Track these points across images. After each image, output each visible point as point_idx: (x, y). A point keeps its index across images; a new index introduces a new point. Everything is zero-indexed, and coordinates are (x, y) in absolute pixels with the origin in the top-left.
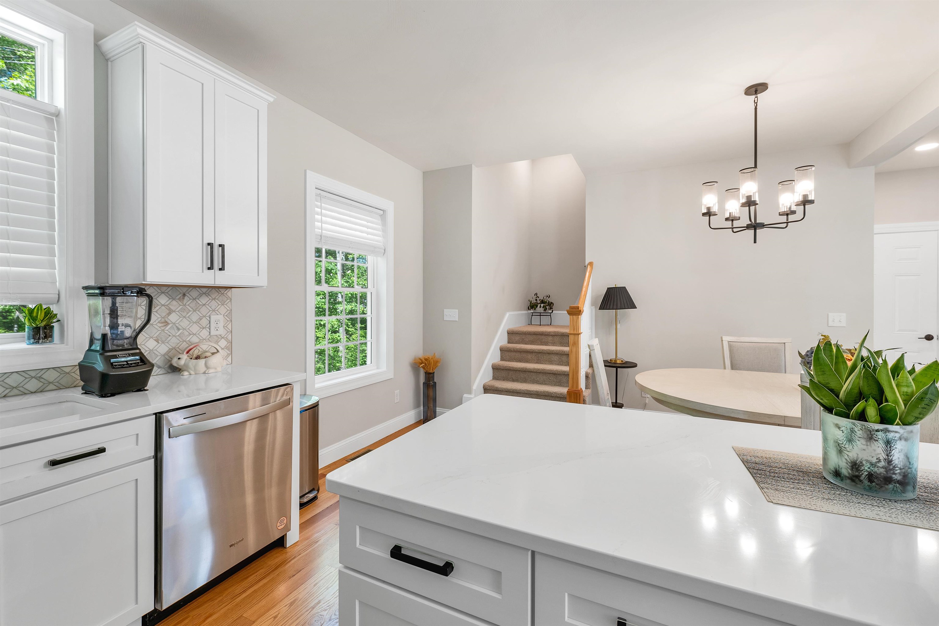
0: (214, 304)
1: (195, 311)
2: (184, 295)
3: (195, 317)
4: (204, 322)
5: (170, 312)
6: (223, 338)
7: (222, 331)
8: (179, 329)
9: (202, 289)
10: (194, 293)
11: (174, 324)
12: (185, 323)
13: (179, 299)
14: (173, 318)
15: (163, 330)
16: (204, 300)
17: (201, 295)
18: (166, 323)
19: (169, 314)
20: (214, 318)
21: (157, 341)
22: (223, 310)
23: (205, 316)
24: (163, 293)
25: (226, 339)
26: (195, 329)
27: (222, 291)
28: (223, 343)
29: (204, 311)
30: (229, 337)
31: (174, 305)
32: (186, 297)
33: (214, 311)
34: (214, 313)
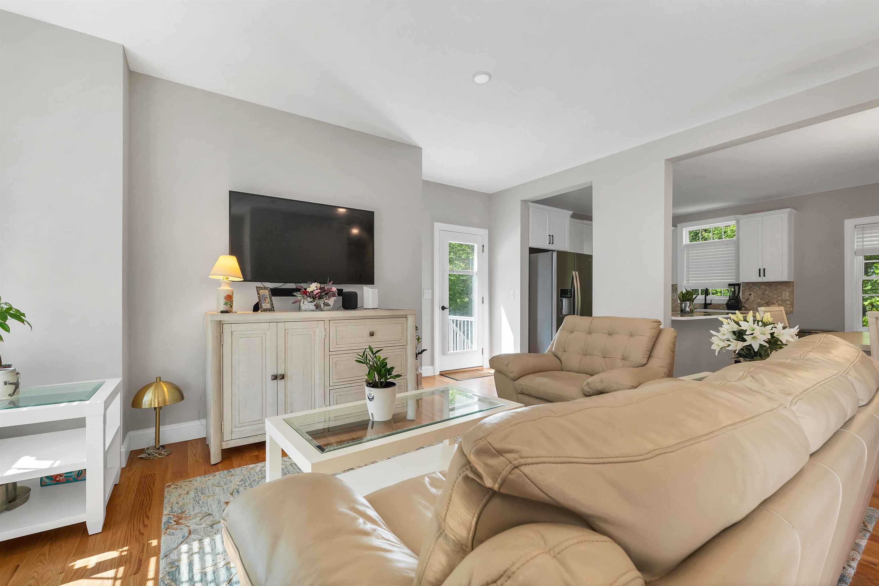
0: (784, 288)
1: (775, 290)
2: (771, 285)
3: (775, 292)
4: (779, 294)
5: (766, 290)
6: (788, 300)
7: (787, 298)
8: (769, 296)
9: (779, 283)
10: (775, 284)
11: (767, 294)
12: (771, 294)
13: (769, 286)
14: (767, 292)
15: (763, 296)
16: (779, 286)
17: (778, 285)
18: (764, 294)
19: (765, 291)
20: (783, 293)
21: (761, 299)
22: (788, 290)
23: (780, 292)
24: (763, 285)
25: (790, 301)
26: (775, 296)
27: (788, 283)
28: (788, 302)
29: (779, 290)
30: (792, 300)
31: (767, 288)
32: (772, 286)
33: (784, 290)
34: (784, 291)
